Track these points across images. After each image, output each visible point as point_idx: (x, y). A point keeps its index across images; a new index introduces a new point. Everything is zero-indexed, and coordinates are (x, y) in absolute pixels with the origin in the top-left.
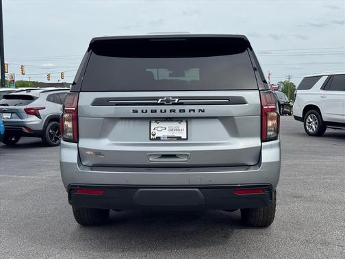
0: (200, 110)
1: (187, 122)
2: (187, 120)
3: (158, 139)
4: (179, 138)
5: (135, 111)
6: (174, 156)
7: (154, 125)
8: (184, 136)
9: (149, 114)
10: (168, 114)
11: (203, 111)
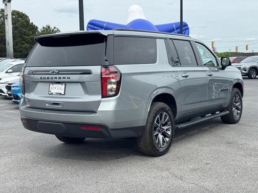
0: (68, 78)
1: (65, 85)
2: (65, 83)
3: (52, 94)
4: (61, 94)
5: (41, 78)
6: (57, 104)
7: (51, 86)
8: (63, 93)
9: (50, 80)
10: (58, 80)
11: (69, 78)
